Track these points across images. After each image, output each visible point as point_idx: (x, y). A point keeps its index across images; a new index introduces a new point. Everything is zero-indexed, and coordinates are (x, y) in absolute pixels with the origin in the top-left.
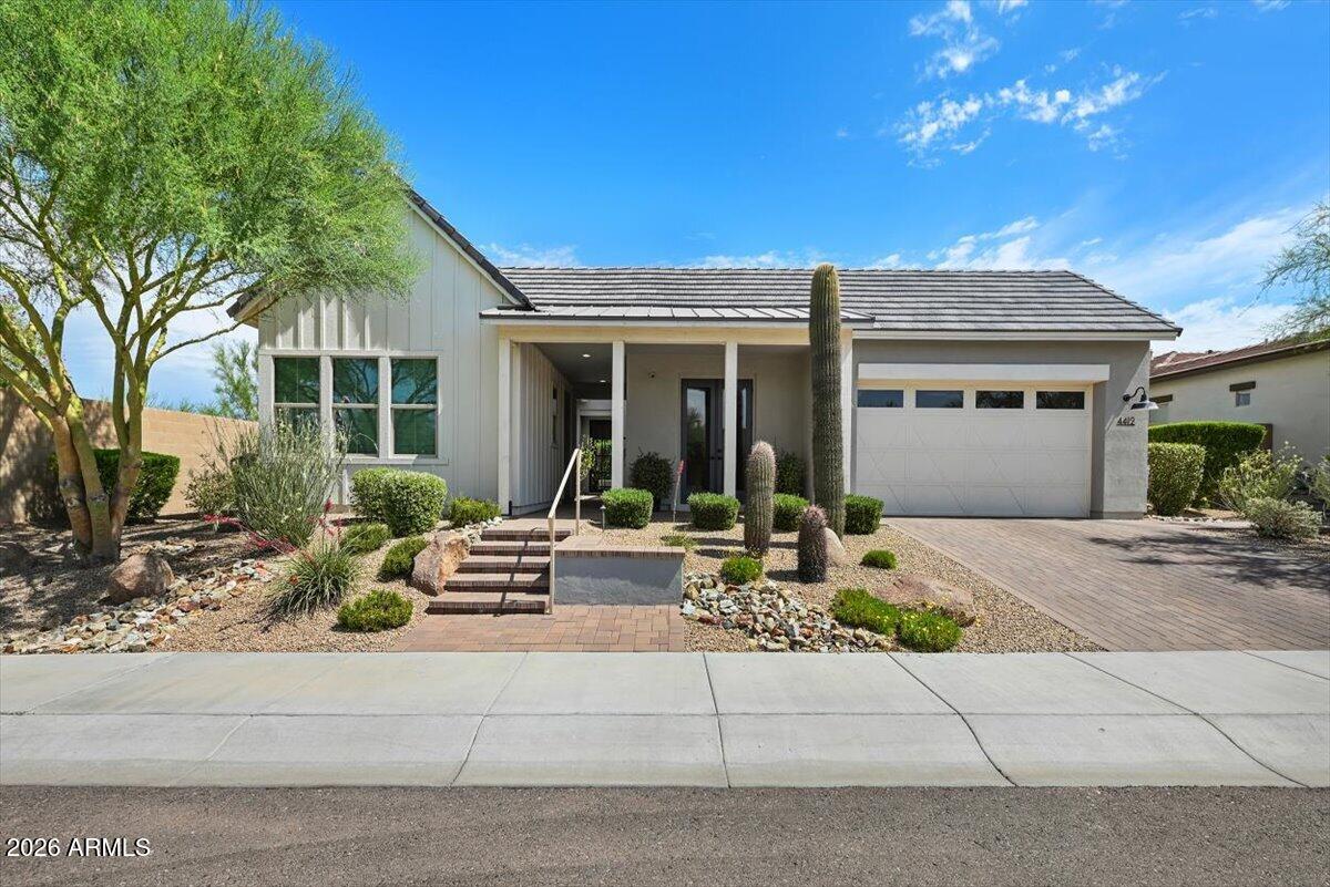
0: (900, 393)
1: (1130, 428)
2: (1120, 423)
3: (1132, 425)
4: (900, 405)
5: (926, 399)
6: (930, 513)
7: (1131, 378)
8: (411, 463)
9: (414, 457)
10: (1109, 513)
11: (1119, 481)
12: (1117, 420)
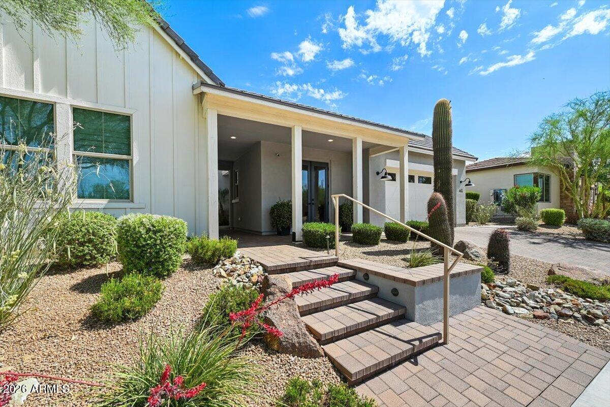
3: (462, 192)
8: (103, 206)
9: (104, 202)
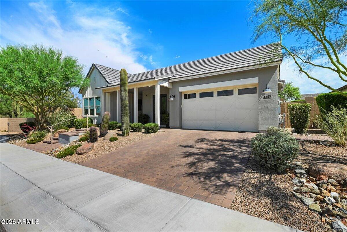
0: (195, 94)
1: (270, 99)
2: (264, 98)
3: (270, 98)
4: (195, 97)
5: (203, 95)
6: (203, 129)
7: (269, 81)
10: (261, 130)
11: (265, 119)
12: (263, 96)
